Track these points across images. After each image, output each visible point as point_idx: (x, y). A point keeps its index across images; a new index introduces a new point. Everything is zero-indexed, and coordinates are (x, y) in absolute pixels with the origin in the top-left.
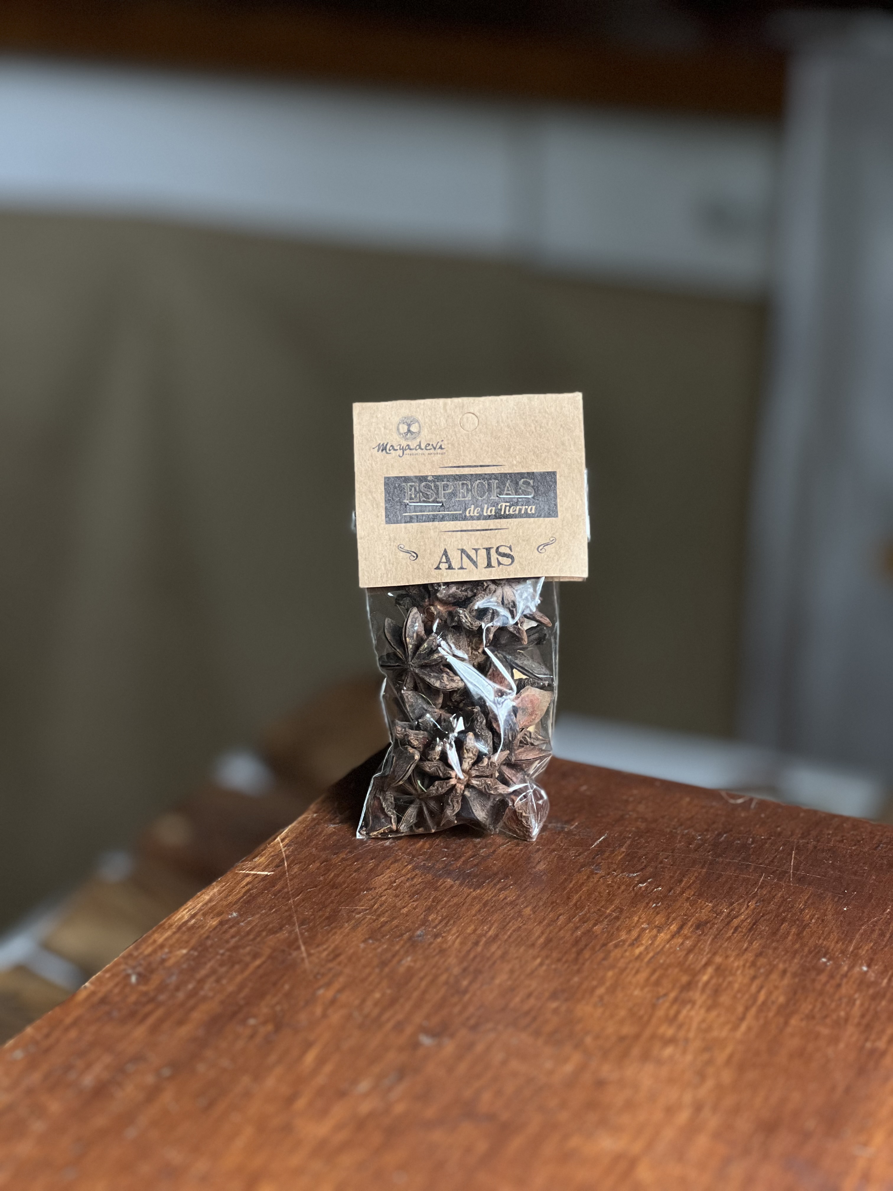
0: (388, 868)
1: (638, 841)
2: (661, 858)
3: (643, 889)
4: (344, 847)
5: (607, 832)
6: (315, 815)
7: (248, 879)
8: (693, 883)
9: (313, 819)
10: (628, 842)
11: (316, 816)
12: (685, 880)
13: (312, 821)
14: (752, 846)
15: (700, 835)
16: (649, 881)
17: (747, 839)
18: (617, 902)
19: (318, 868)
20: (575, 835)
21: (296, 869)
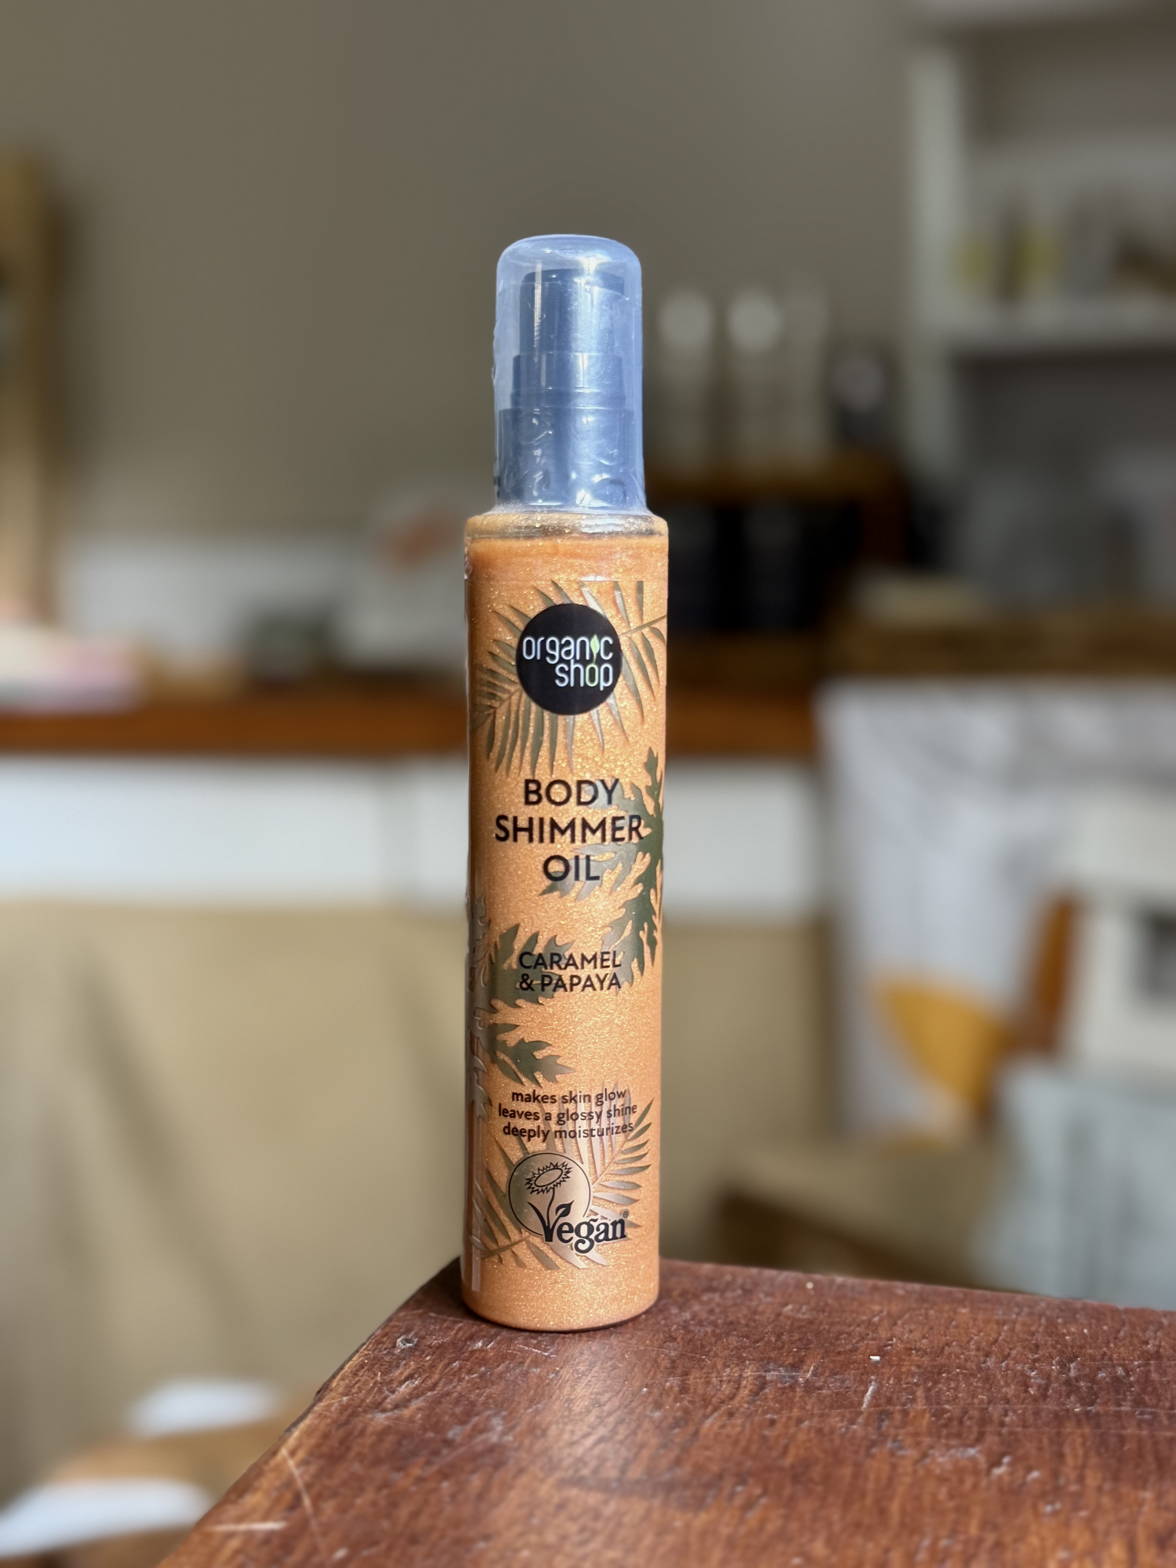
0: (511, 1487)
1: (937, 1390)
2: (996, 1416)
3: (1007, 1479)
4: (414, 1454)
5: (873, 1377)
6: (345, 1399)
7: (234, 1544)
8: (1086, 1456)
9: (344, 1408)
10: (920, 1393)
11: (349, 1400)
12: (1067, 1450)
13: (341, 1413)
14: (1132, 1379)
15: (1032, 1369)
16: (1006, 1460)
17: (1113, 1366)
18: (977, 1510)
19: (374, 1504)
20: (820, 1388)
21: (329, 1507)
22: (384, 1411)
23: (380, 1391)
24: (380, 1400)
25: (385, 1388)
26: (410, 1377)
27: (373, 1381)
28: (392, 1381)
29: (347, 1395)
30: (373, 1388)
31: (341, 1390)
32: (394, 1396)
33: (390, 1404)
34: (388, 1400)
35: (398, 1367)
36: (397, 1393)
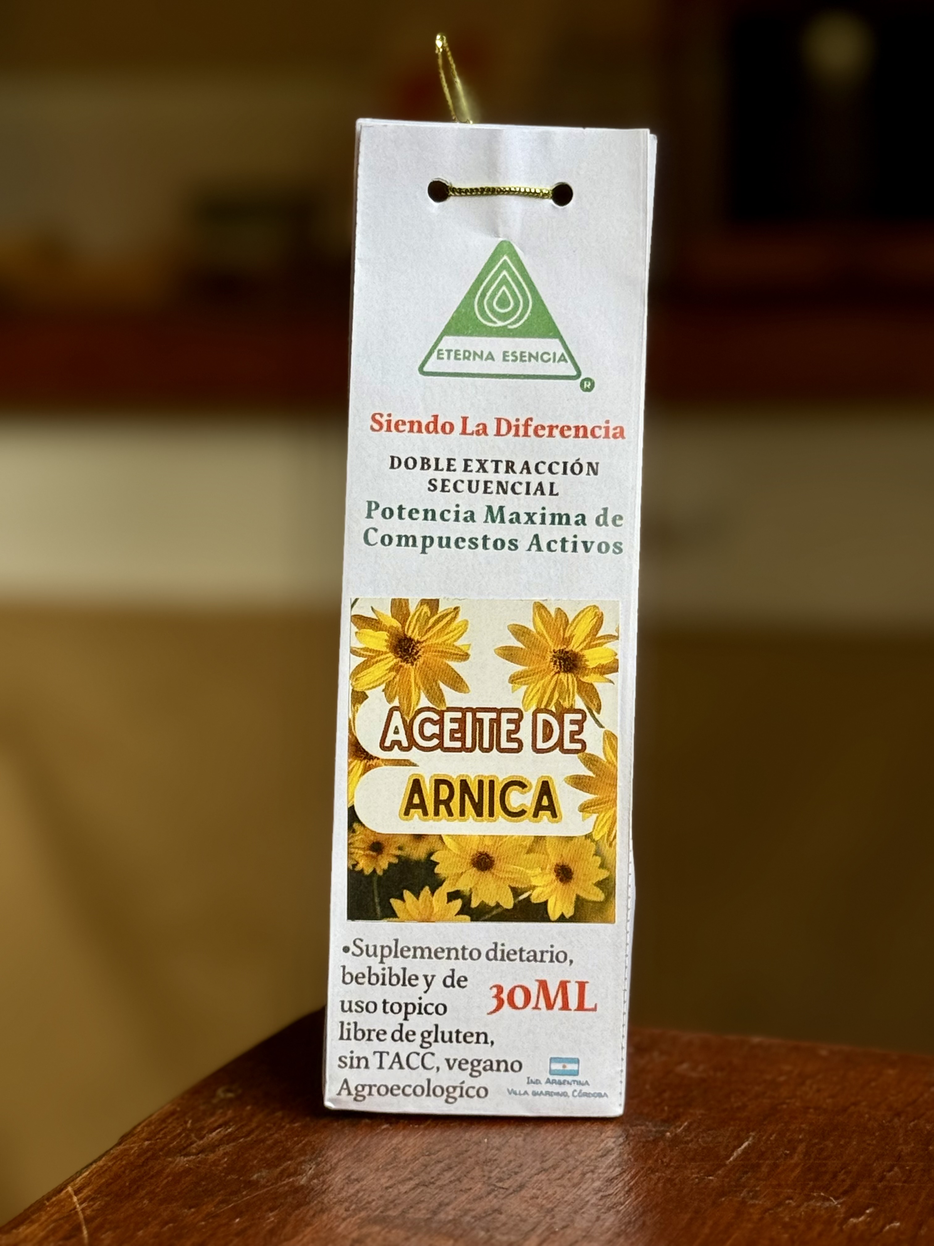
0: (307, 1225)
1: (822, 1146)
2: (878, 1172)
4: (211, 1193)
5: (753, 1134)
6: (147, 1143)
9: (143, 1152)
10: (801, 1148)
11: (151, 1144)
16: (870, 1211)
19: (156, 1236)
20: (686, 1143)
21: (106, 1240)
22: (186, 1155)
23: (187, 1136)
24: (185, 1145)
25: (193, 1135)
26: (226, 1124)
27: (181, 1128)
28: (202, 1128)
29: (148, 1140)
30: (180, 1134)
31: (144, 1135)
32: (201, 1142)
33: (195, 1148)
34: (194, 1145)
35: (212, 1114)
36: (205, 1138)
